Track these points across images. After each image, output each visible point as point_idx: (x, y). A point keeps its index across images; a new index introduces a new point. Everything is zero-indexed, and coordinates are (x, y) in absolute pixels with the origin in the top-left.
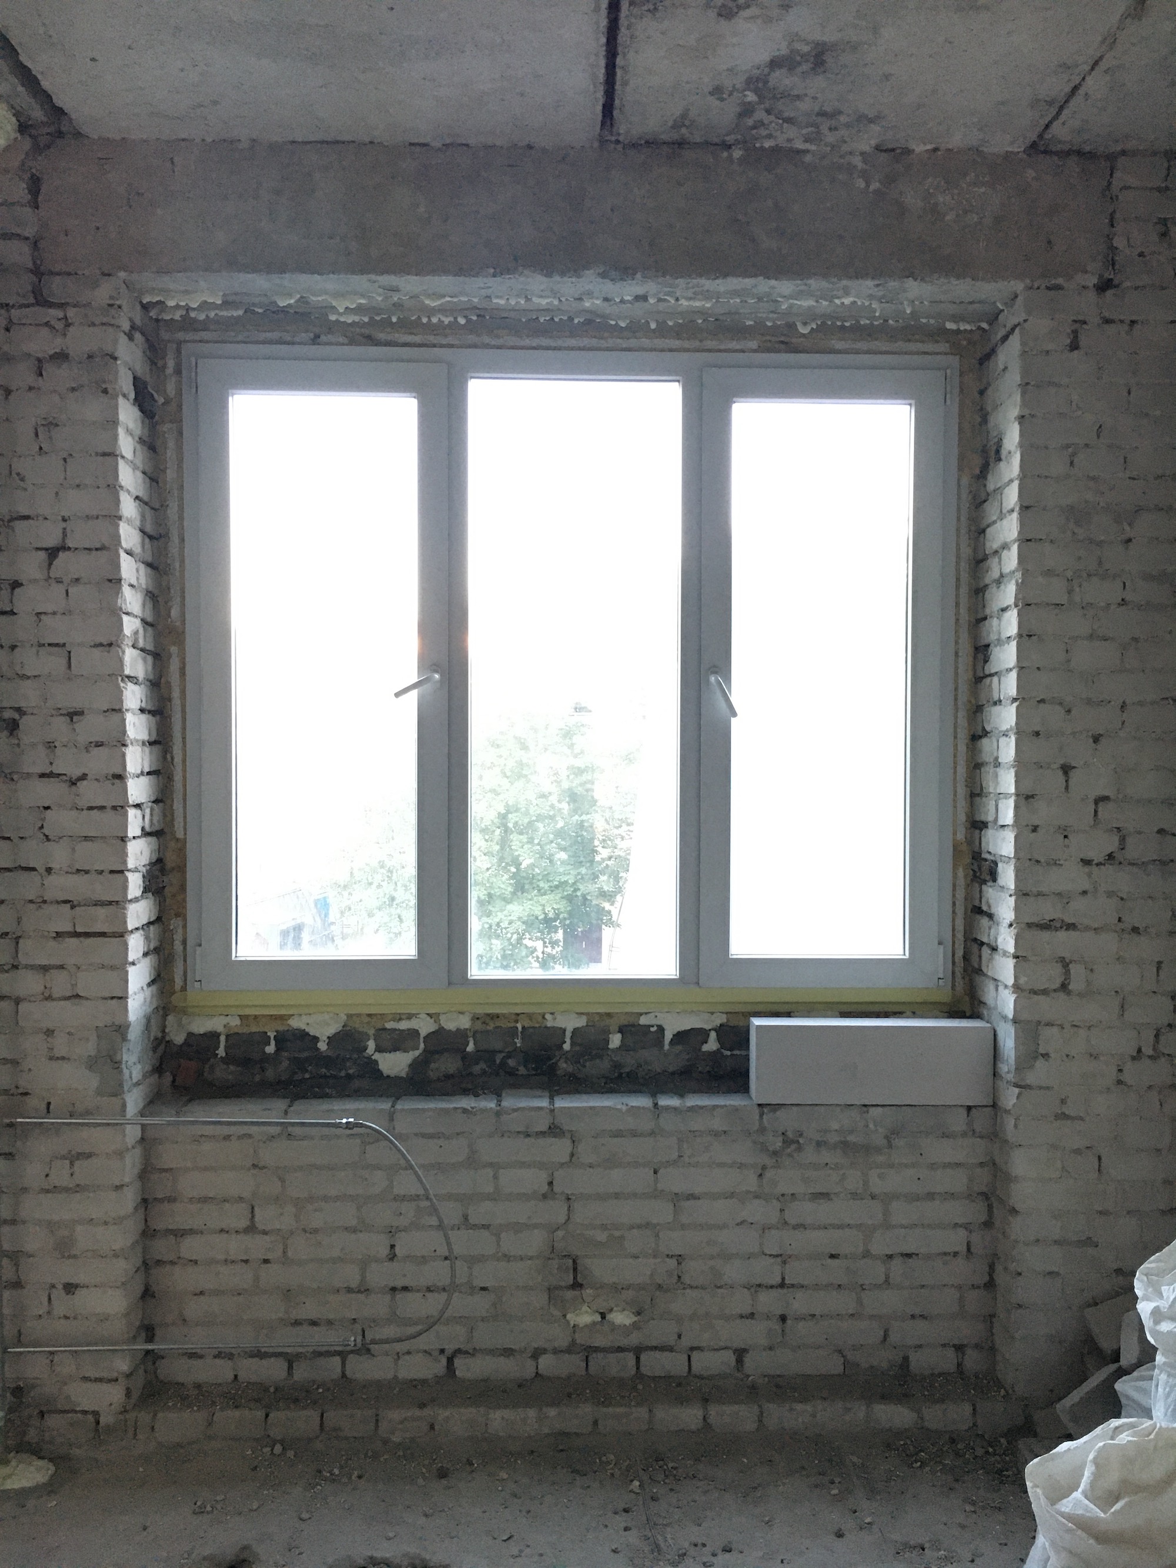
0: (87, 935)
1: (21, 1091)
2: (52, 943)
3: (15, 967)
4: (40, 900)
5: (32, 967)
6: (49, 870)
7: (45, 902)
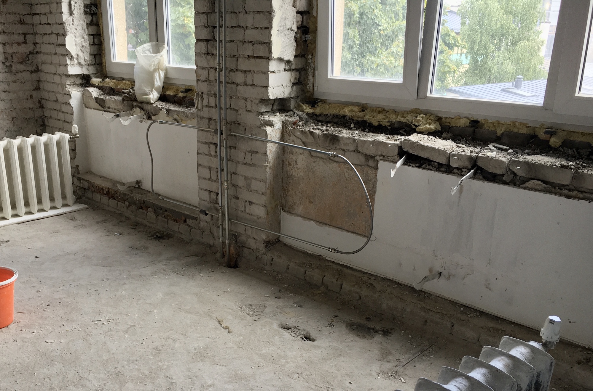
0: (257, 57)
1: (238, 122)
2: (247, 60)
3: (237, 70)
4: (244, 41)
5: (241, 71)
6: (247, 27)
7: (245, 42)
